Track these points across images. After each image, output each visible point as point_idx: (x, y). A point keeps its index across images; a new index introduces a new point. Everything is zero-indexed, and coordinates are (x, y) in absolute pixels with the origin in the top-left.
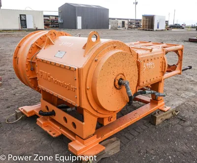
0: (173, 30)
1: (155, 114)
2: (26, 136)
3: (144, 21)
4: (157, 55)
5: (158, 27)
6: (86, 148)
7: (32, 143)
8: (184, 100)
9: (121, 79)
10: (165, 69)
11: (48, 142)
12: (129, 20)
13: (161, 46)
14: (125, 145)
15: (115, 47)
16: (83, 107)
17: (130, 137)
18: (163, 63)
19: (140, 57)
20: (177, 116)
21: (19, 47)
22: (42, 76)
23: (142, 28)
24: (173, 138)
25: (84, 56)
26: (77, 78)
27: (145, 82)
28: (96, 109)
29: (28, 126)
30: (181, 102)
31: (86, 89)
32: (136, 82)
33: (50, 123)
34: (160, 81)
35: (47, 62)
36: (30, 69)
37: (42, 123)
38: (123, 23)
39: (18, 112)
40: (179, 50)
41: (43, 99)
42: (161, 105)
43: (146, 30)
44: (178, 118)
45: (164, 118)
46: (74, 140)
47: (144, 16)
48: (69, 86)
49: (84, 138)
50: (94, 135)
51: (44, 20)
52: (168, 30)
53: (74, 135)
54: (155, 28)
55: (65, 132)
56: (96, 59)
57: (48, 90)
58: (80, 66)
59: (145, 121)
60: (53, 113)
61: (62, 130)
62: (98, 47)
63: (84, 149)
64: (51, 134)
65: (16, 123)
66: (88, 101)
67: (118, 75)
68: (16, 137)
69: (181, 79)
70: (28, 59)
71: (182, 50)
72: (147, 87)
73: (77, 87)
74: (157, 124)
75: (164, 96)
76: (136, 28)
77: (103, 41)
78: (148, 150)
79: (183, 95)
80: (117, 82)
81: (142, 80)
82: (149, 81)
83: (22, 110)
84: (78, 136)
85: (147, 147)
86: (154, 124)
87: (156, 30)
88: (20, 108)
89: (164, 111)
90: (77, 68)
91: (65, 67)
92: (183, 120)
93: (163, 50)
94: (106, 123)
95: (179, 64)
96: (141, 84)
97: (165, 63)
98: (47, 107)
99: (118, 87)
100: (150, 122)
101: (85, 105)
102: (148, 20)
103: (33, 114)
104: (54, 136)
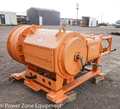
0: (101, 27)
1: (95, 77)
2: (17, 91)
3: (83, 20)
4: (98, 41)
5: (92, 25)
6: (57, 96)
7: (22, 95)
8: (111, 70)
9: (78, 55)
10: (102, 50)
11: (32, 95)
12: (73, 20)
13: (99, 36)
14: (79, 95)
15: (74, 36)
16: (56, 72)
17: (81, 91)
18: (101, 46)
19: (88, 42)
20: (108, 79)
21: (10, 36)
22: (28, 54)
23: (81, 25)
24: (106, 91)
25: (57, 41)
26: (53, 55)
27: (90, 58)
28: (63, 74)
29: (17, 86)
30: (109, 71)
31: (58, 61)
32: (86, 57)
33: (33, 83)
34: (99, 58)
35: (31, 45)
36: (19, 50)
37: (28, 83)
38: (69, 22)
39: (11, 77)
40: (110, 39)
41: (28, 68)
42: (98, 72)
43: (84, 27)
44: (108, 80)
45: (100, 80)
46: (49, 92)
47: (83, 17)
48: (47, 60)
49: (56, 90)
50: (61, 89)
51: (17, 18)
52: (98, 26)
53: (50, 89)
54: (90, 25)
55: (43, 88)
56: (64, 43)
57: (32, 63)
58: (55, 48)
59: (89, 82)
60: (35, 77)
61: (41, 87)
62: (65, 36)
63: (56, 97)
64: (34, 89)
65: (10, 84)
66: (59, 69)
67: (76, 53)
68: (11, 92)
69: (108, 57)
70: (17, 43)
71: (111, 39)
72: (91, 61)
73: (53, 60)
74: (96, 83)
75: (101, 66)
76: (78, 25)
77: (68, 32)
78: (92, 97)
79: (110, 66)
80: (76, 57)
81: (89, 56)
82: (92, 57)
83: (13, 76)
84: (52, 90)
85: (92, 96)
86: (95, 83)
87: (91, 27)
88: (12, 75)
89: (100, 76)
90: (52, 48)
91: (44, 48)
92: (111, 81)
93: (101, 39)
94: (68, 82)
95: (109, 47)
96: (88, 59)
97: (102, 47)
98: (31, 74)
99: (76, 60)
100: (92, 82)
101: (57, 71)
102: (85, 20)
103: (21, 78)
104: (36, 90)
